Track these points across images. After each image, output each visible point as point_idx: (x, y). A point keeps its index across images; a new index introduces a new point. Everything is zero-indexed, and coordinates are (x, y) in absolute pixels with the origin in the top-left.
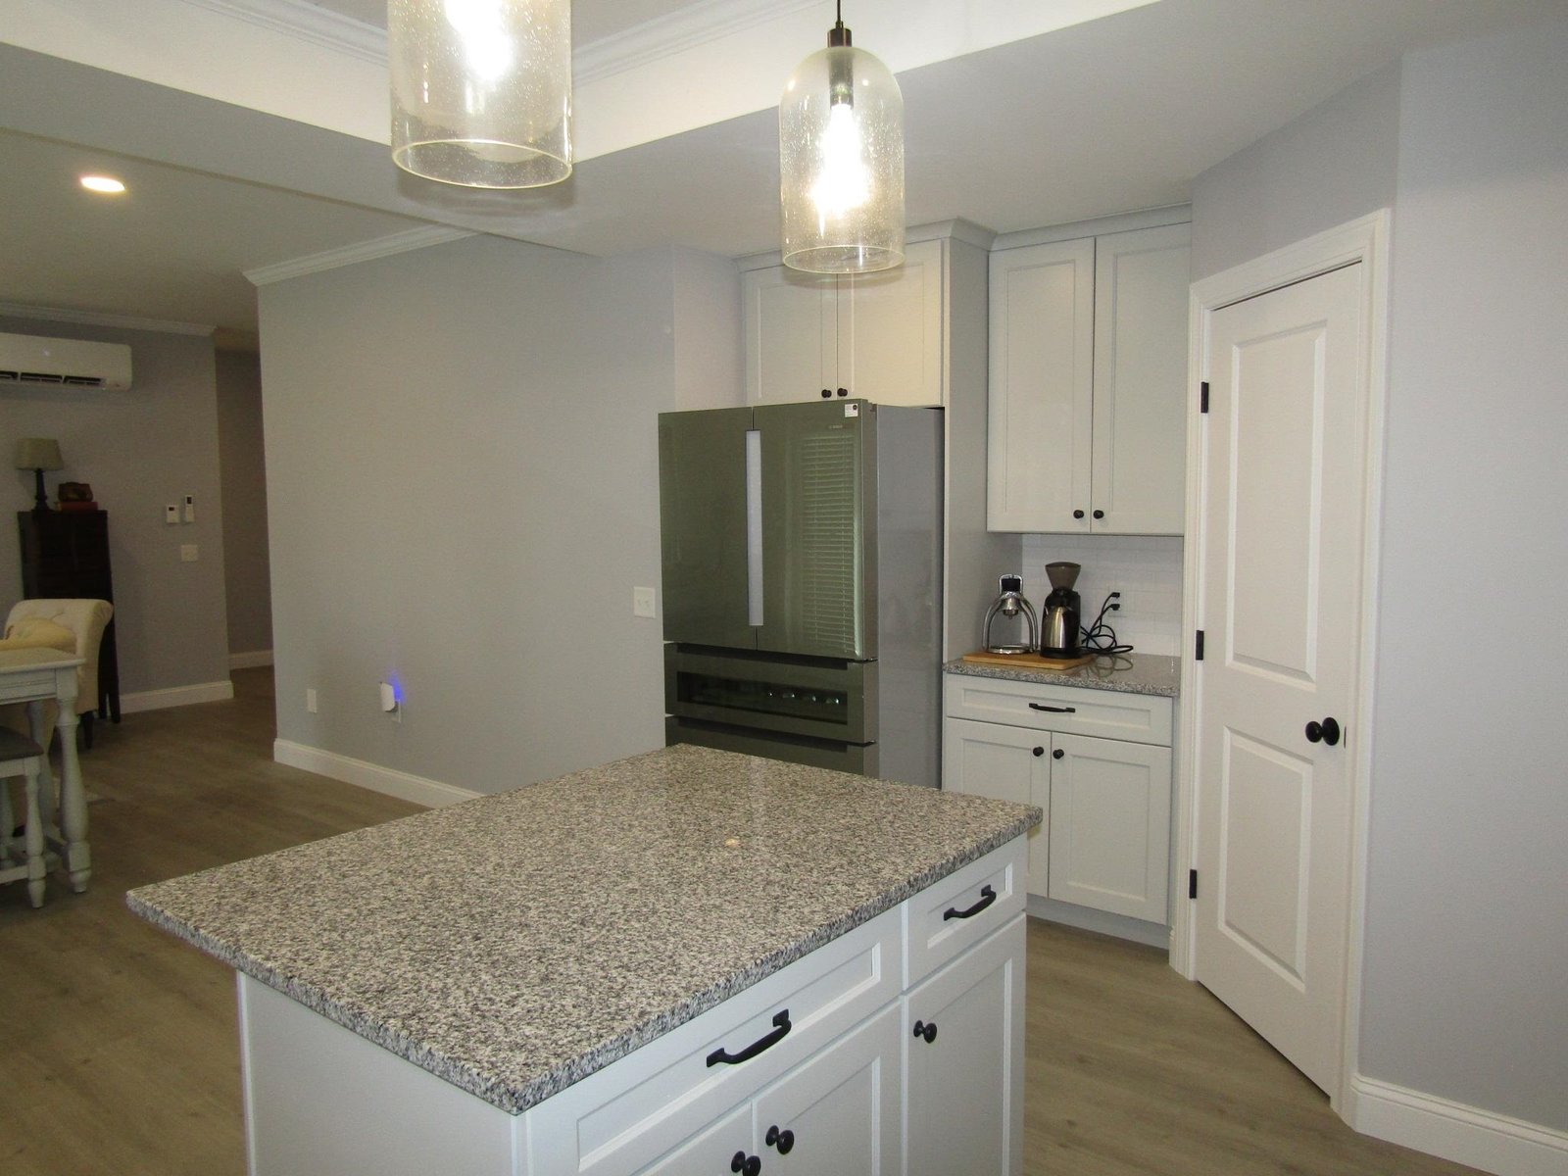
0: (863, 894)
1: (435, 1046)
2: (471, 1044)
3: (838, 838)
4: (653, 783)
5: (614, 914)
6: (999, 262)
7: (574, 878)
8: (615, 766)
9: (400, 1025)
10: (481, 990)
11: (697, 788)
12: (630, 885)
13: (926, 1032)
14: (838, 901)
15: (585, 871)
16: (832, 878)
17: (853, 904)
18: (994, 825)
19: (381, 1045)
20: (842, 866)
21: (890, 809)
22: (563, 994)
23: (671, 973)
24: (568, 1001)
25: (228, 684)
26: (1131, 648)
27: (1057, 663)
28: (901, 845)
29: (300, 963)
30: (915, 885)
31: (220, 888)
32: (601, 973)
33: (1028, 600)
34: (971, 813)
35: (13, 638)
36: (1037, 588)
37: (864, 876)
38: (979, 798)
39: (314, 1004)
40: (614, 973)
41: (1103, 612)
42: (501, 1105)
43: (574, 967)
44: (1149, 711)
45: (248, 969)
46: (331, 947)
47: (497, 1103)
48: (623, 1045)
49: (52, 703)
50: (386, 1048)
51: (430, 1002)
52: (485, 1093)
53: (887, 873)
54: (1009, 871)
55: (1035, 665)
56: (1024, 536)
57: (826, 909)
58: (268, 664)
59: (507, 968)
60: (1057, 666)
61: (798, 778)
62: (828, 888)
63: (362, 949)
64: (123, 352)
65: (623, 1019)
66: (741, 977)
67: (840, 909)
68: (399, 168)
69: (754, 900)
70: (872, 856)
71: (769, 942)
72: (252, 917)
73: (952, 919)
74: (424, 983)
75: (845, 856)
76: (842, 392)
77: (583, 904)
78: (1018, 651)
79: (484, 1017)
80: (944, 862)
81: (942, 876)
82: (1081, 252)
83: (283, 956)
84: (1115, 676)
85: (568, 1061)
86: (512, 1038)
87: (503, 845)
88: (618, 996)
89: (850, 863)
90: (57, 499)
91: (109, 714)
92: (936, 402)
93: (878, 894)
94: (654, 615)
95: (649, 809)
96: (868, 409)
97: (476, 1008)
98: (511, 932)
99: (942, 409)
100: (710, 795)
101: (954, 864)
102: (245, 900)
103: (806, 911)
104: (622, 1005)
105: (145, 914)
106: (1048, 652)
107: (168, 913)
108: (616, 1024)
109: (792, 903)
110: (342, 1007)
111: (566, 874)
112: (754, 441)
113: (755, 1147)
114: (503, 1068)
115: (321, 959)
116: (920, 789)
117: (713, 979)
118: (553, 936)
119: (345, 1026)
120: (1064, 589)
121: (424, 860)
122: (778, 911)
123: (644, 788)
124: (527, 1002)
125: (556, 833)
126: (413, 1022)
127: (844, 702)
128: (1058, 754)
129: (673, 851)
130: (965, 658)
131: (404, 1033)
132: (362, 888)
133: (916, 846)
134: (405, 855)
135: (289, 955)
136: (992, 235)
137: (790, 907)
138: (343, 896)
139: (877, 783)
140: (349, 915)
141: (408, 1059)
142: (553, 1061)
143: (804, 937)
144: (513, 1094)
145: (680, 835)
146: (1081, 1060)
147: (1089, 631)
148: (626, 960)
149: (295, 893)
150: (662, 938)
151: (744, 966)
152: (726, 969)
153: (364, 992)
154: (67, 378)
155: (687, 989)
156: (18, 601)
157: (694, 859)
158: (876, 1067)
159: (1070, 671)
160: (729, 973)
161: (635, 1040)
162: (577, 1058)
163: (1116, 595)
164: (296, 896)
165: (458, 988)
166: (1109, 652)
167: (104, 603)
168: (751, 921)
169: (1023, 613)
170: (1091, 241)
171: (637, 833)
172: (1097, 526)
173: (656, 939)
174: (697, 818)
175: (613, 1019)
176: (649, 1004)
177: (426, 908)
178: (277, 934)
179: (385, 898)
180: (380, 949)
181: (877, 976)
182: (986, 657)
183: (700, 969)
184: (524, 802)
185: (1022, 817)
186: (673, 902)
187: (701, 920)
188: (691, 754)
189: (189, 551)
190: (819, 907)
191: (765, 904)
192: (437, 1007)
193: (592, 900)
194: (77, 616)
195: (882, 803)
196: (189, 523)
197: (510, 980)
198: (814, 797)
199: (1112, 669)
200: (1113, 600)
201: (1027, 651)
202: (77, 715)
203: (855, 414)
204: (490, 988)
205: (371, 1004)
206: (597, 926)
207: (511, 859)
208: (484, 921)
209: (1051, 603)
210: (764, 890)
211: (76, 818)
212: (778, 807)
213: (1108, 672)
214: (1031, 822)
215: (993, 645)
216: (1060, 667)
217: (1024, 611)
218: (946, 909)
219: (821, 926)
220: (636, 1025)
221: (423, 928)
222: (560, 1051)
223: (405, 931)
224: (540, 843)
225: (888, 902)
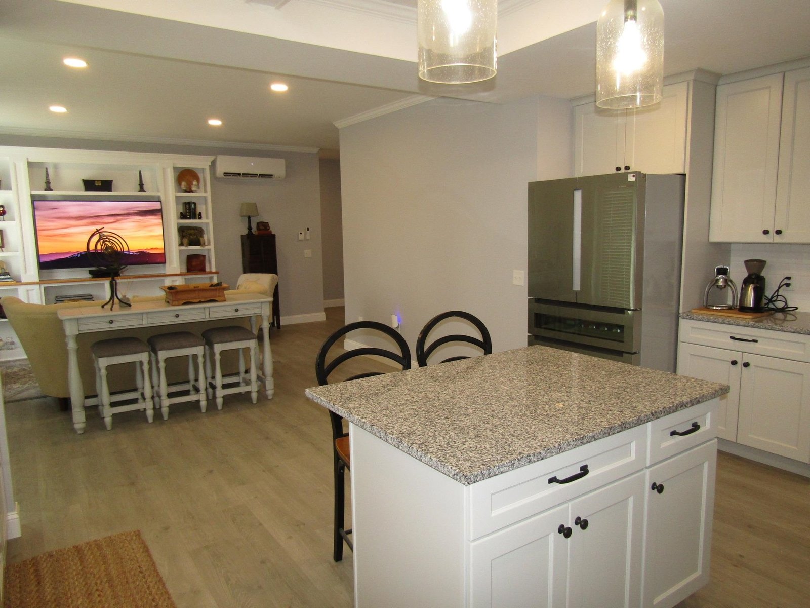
0: (627, 416)
1: (433, 456)
2: (447, 457)
3: (616, 391)
4: (524, 361)
5: (507, 414)
6: (722, 91)
7: (488, 398)
8: (505, 353)
9: (418, 447)
10: (450, 437)
11: (545, 365)
12: (513, 403)
13: (658, 488)
14: (614, 418)
15: (493, 396)
16: (612, 408)
17: (622, 420)
18: (700, 391)
19: (410, 455)
20: (617, 403)
21: (644, 381)
22: (485, 442)
23: (533, 439)
24: (487, 446)
25: (324, 313)
26: (797, 308)
27: (747, 315)
28: (649, 396)
29: (375, 421)
30: (655, 415)
31: (341, 390)
32: (501, 436)
33: (733, 280)
34: (688, 385)
35: (242, 289)
36: (738, 273)
37: (629, 408)
38: (694, 378)
39: (382, 437)
40: (507, 437)
41: (779, 287)
42: (460, 481)
43: (489, 433)
44: (804, 343)
45: (355, 422)
46: (387, 416)
47: (459, 480)
48: (512, 465)
49: (259, 317)
50: (412, 456)
51: (429, 440)
52: (454, 476)
53: (640, 408)
54: (709, 416)
55: (734, 315)
56: (732, 244)
57: (608, 421)
58: (343, 305)
59: (460, 430)
60: (748, 317)
61: (596, 363)
62: (610, 412)
63: (399, 418)
64: (282, 162)
65: (512, 454)
66: (565, 444)
67: (615, 421)
68: (420, 78)
69: (573, 414)
70: (633, 400)
71: (580, 432)
72: (354, 402)
73: (675, 436)
74: (426, 433)
75: (619, 399)
76: (627, 168)
77: (492, 409)
78: (725, 308)
79: (452, 448)
80: (671, 406)
81: (670, 413)
82: (775, 82)
83: (369, 417)
84: (786, 324)
85: (488, 467)
86: (464, 456)
87: (455, 383)
88: (509, 446)
89: (622, 402)
90: (256, 230)
91: (276, 325)
92: (681, 171)
93: (635, 417)
94: (523, 284)
95: (522, 373)
96: (641, 176)
97: (448, 444)
98: (461, 417)
99: (684, 175)
100: (551, 368)
101: (677, 408)
102: (351, 396)
103: (598, 421)
104: (511, 449)
105: (313, 398)
106: (743, 309)
107: (322, 398)
108: (508, 456)
109: (591, 417)
110: (394, 438)
111: (484, 397)
112: (578, 196)
113: (570, 523)
114: (461, 467)
115: (384, 420)
116: (661, 372)
117: (553, 444)
118: (479, 420)
119: (395, 446)
120: (755, 274)
121: (422, 386)
122: (584, 420)
123: (519, 363)
124: (470, 444)
125: (479, 379)
126: (423, 446)
127: (622, 331)
128: (746, 365)
129: (533, 391)
130: (694, 311)
131: (420, 450)
132: (397, 395)
133: (657, 397)
134: (414, 384)
135: (371, 417)
136: (718, 76)
137: (590, 419)
138: (390, 397)
139: (638, 368)
140: (393, 405)
141: (421, 461)
142: (482, 466)
143: (597, 431)
144: (466, 477)
145: (537, 384)
146: (750, 527)
147: (770, 298)
148: (512, 432)
149: (370, 395)
150: (529, 426)
151: (567, 440)
152: (559, 440)
153: (402, 434)
154: (260, 175)
155: (540, 446)
156: (241, 274)
157: (544, 395)
158: (631, 501)
159: (756, 320)
160: (560, 442)
161: (517, 464)
162: (492, 467)
163: (789, 278)
164: (371, 396)
165: (440, 436)
166: (783, 310)
167: (275, 275)
168: (571, 422)
169: (729, 288)
170: (781, 76)
171: (516, 382)
172: (778, 239)
173: (526, 426)
174: (545, 378)
175: (507, 454)
176: (523, 450)
177: (424, 405)
178: (365, 409)
179: (407, 400)
180: (407, 418)
181: (633, 456)
182: (706, 310)
183: (547, 440)
184: (464, 366)
185: (717, 389)
186: (534, 412)
187: (547, 420)
188: (542, 350)
189: (308, 253)
190: (604, 420)
191: (578, 416)
192: (432, 442)
193: (497, 408)
194: (264, 280)
195: (639, 377)
196: (308, 240)
197: (462, 435)
198: (604, 373)
199: (785, 320)
200: (786, 281)
201: (730, 308)
202: (270, 323)
203: (634, 179)
204: (453, 437)
205: (405, 438)
206: (499, 418)
207: (459, 389)
208: (449, 412)
209: (746, 282)
210: (577, 410)
211: (269, 368)
212: (586, 376)
213: (780, 322)
214: (723, 391)
215: (710, 304)
216: (750, 317)
217: (730, 286)
218: (672, 430)
219: (605, 427)
220: (517, 458)
221: (423, 412)
222: (485, 463)
223: (416, 413)
224: (472, 383)
225: (640, 422)
